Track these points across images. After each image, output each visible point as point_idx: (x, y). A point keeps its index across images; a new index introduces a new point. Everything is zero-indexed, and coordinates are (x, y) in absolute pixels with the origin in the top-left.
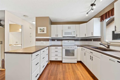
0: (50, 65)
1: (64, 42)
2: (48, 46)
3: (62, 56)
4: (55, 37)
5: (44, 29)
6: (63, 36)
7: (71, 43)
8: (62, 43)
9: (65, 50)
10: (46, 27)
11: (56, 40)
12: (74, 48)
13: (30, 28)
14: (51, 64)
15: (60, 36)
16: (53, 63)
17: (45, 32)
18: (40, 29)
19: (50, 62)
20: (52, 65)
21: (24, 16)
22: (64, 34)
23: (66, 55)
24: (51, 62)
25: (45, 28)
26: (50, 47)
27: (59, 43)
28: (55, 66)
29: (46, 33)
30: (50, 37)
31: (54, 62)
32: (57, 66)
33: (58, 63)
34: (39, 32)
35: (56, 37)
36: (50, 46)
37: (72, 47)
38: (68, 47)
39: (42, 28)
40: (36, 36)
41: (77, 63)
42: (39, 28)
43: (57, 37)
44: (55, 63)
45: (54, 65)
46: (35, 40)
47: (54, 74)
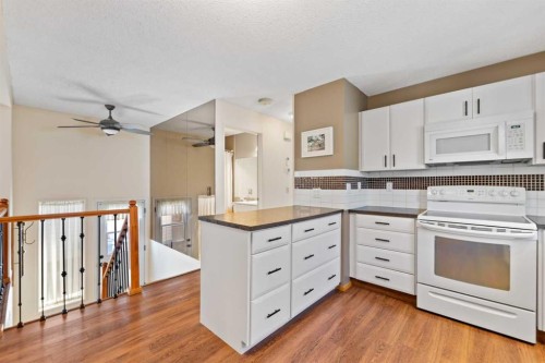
0: (346, 297)
1: (439, 197)
2: (342, 211)
3: (411, 270)
4: (383, 168)
5: (323, 136)
6: (427, 162)
7: (489, 199)
8: (424, 199)
9: (436, 237)
10: (331, 129)
11: (389, 185)
12: (508, 233)
13: (286, 139)
14: (355, 295)
15: (409, 163)
16: (363, 293)
17: (329, 150)
18: (310, 140)
19: (353, 285)
20: (357, 300)
21: (260, 100)
22: (430, 147)
23: (438, 272)
24: (357, 287)
25: (329, 132)
26: (351, 216)
27: (408, 198)
28: (367, 310)
29: (331, 153)
30: (356, 167)
31: (371, 291)
32: (379, 314)
33: (391, 302)
34: (305, 153)
35: (388, 168)
36: (350, 211)
37: (488, 228)
38: (452, 225)
39: (315, 133)
40: (296, 169)
41: (533, 340)
42: (305, 136)
43: (393, 168)
44: (372, 295)
45: (366, 303)
46: (291, 184)
47: (348, 342)
